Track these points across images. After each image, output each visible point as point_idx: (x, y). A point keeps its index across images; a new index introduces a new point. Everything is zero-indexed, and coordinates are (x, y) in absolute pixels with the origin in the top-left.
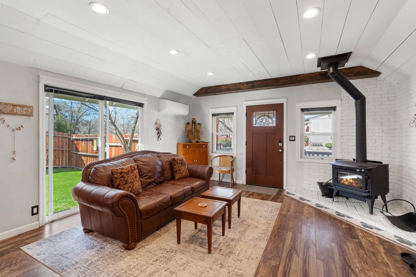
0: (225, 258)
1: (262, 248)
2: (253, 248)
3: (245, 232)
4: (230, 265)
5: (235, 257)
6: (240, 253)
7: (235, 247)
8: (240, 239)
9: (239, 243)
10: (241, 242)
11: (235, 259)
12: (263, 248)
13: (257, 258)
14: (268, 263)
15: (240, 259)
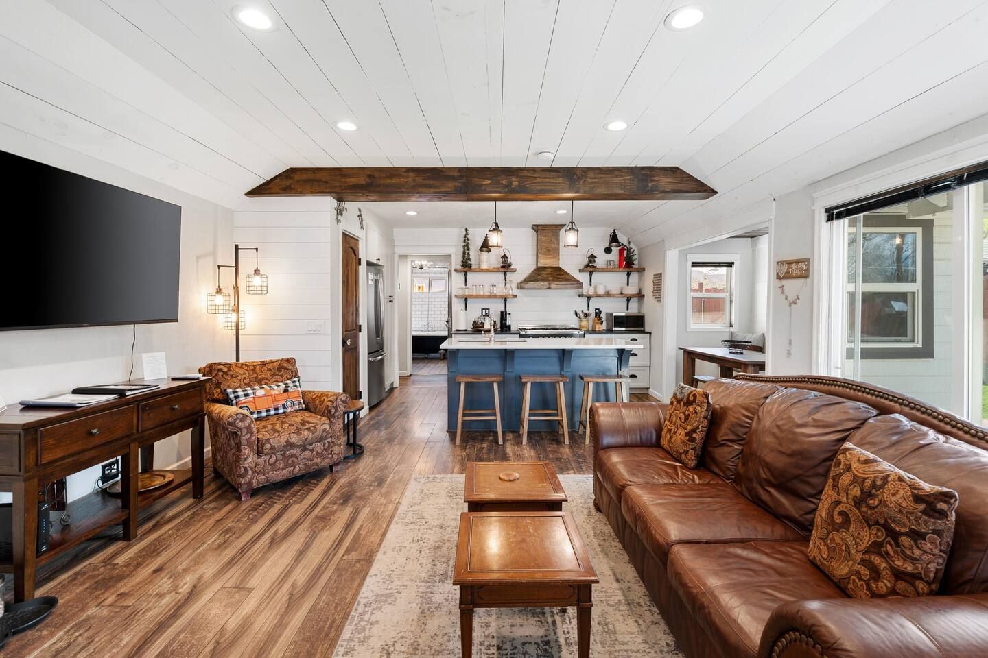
0: (443, 538)
1: (374, 577)
2: (393, 571)
3: (423, 612)
4: (430, 531)
5: (425, 544)
6: (418, 552)
7: (433, 561)
8: (428, 584)
9: (427, 573)
10: (423, 575)
11: (425, 541)
12: (371, 576)
13: (384, 553)
14: (365, 552)
15: (417, 544)
